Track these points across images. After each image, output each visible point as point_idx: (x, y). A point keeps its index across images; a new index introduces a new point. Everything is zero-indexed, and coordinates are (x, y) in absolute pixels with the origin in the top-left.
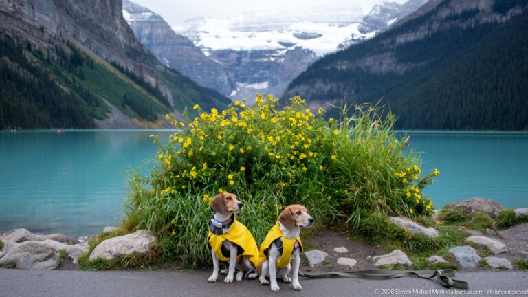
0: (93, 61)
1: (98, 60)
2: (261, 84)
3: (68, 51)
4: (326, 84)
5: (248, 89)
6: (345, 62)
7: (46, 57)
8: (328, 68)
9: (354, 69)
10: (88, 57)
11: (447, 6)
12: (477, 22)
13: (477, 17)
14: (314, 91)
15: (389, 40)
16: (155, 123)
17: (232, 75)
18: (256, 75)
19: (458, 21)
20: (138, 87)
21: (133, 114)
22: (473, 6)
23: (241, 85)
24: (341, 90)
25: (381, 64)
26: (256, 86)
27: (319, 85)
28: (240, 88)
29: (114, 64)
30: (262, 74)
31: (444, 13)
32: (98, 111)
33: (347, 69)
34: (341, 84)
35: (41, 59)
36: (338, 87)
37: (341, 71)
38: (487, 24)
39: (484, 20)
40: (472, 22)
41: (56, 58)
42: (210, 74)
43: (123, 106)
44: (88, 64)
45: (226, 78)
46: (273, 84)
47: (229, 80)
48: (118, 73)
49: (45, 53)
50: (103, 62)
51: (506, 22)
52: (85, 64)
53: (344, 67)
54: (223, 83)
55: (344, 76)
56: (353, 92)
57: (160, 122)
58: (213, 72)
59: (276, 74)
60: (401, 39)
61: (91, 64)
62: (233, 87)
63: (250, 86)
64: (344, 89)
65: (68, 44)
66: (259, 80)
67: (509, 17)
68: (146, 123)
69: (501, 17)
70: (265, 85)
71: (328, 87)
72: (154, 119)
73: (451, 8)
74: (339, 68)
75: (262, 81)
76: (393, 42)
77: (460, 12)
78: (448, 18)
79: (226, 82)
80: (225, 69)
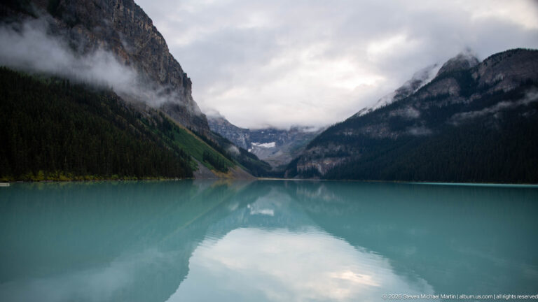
0: (177, 127)
1: (181, 126)
2: (270, 144)
3: (161, 120)
4: (336, 145)
5: (260, 147)
6: (352, 129)
7: (150, 124)
8: (338, 134)
9: (357, 134)
10: (174, 124)
11: (426, 90)
12: (449, 102)
13: (449, 99)
14: (327, 150)
15: (384, 114)
16: (227, 173)
17: (248, 137)
18: (266, 137)
19: (435, 101)
20: (209, 147)
21: (211, 166)
22: (445, 91)
23: (254, 144)
24: (349, 150)
25: (378, 132)
26: (266, 145)
27: (331, 146)
28: (254, 146)
29: (190, 129)
30: (270, 136)
31: (425, 96)
32: (192, 165)
33: (352, 135)
34: (348, 146)
35: (148, 125)
36: (346, 148)
37: (348, 136)
38: (456, 104)
39: (454, 101)
40: (445, 103)
41: (156, 124)
42: (232, 136)
43: (204, 161)
44: (175, 129)
45: (244, 139)
46: (279, 143)
47: (246, 140)
48: (194, 135)
49: (149, 120)
50: (184, 128)
51: (471, 103)
52: (173, 129)
53: (350, 133)
54: (242, 142)
55: (350, 140)
56: (357, 152)
57: (230, 173)
58: (234, 134)
59: (282, 137)
60: (393, 114)
61: (177, 129)
62: (250, 146)
63: (261, 145)
64: (351, 150)
65: (161, 114)
66: (268, 141)
67: (471, 100)
68: (220, 174)
69: (466, 100)
70: (273, 144)
71: (338, 148)
72: (226, 171)
73: (429, 92)
74: (346, 134)
75: (271, 142)
76: (387, 116)
77: (435, 95)
78: (427, 99)
79: (244, 142)
80: (243, 132)
